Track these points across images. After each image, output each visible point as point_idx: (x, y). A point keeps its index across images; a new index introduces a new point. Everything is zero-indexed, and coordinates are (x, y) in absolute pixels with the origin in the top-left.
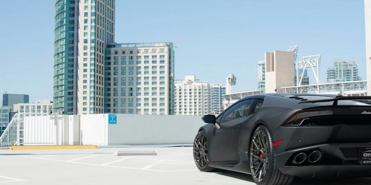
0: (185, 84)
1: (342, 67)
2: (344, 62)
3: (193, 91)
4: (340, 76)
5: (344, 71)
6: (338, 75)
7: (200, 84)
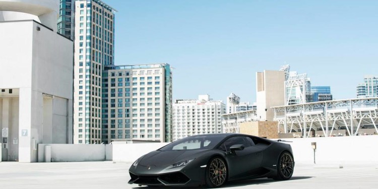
0: (198, 104)
1: (372, 83)
2: (375, 78)
3: (206, 111)
4: (371, 92)
5: (374, 87)
6: (368, 91)
7: (213, 104)
